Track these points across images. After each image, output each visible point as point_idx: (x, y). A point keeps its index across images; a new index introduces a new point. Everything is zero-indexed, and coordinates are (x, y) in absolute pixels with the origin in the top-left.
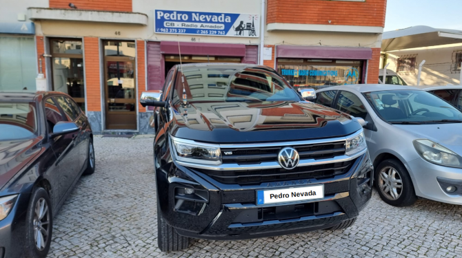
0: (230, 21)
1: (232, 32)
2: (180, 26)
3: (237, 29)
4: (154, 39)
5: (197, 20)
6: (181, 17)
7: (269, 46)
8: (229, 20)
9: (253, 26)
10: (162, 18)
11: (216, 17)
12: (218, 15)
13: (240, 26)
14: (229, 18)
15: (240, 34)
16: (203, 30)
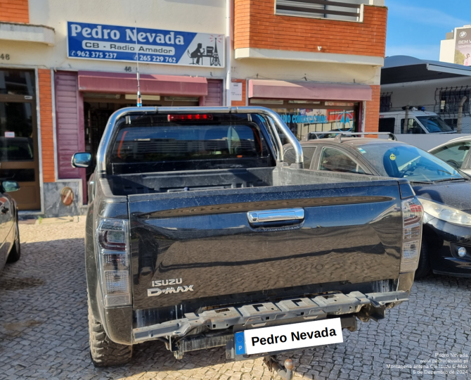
0: (182, 43)
1: (186, 59)
2: (108, 49)
3: (194, 55)
4: (66, 67)
5: (134, 39)
6: (109, 34)
7: (239, 81)
8: (180, 41)
9: (216, 51)
10: (80, 34)
11: (162, 36)
12: (166, 33)
13: (198, 50)
14: (182, 38)
15: (198, 62)
16: (144, 55)
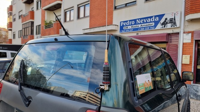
0: (158, 20)
2: (131, 28)
3: (162, 24)
5: (139, 23)
6: (131, 23)
9: (175, 19)
11: (150, 19)
13: (165, 21)
14: (158, 18)
15: (165, 26)
16: (142, 28)
